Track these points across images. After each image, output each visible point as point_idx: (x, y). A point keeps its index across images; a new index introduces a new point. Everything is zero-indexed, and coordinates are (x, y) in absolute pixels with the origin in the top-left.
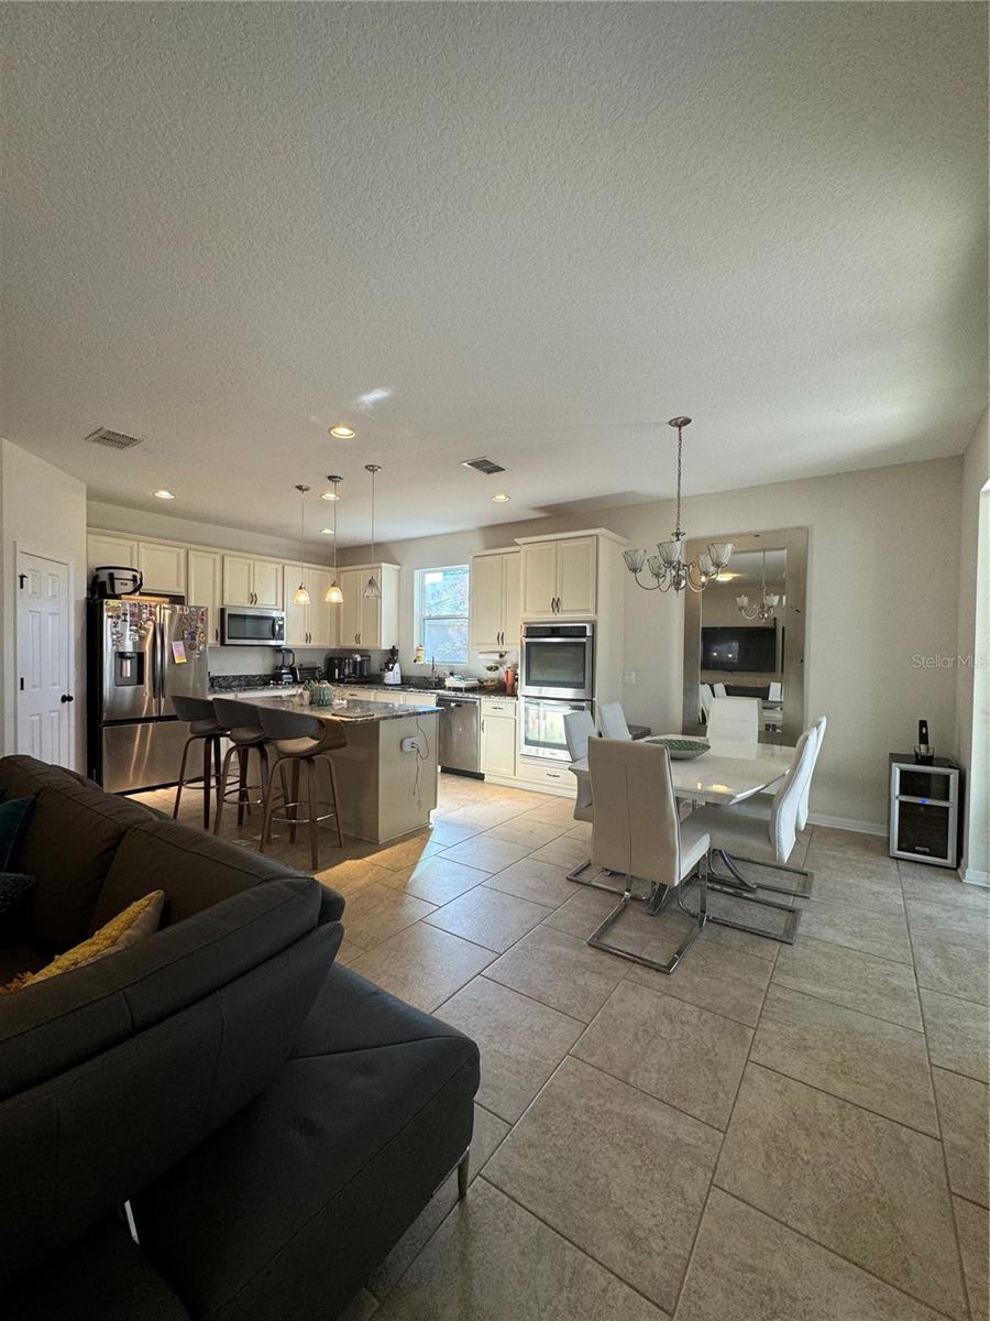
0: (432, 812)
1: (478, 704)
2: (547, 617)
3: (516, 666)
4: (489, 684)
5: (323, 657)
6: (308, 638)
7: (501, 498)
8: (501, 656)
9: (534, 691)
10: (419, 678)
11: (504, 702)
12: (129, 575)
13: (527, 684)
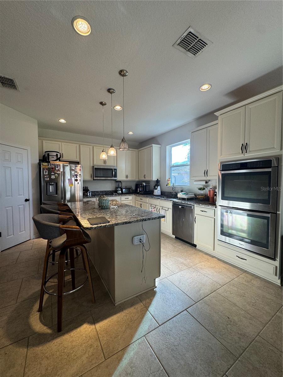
0: (157, 280)
1: (192, 208)
2: (237, 156)
3: (215, 188)
4: (200, 197)
5: (135, 184)
6: (127, 177)
7: (206, 87)
8: (206, 182)
9: (225, 203)
10: (168, 192)
11: (209, 209)
12: (55, 154)
13: (222, 199)
